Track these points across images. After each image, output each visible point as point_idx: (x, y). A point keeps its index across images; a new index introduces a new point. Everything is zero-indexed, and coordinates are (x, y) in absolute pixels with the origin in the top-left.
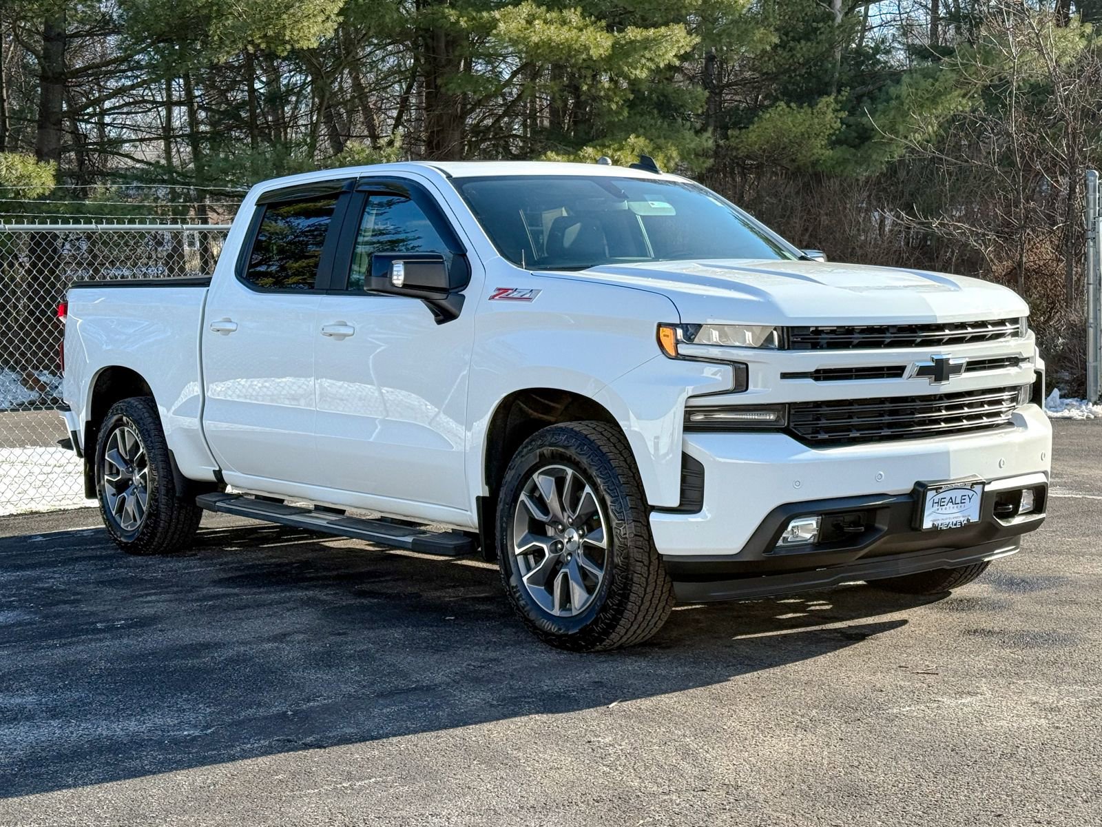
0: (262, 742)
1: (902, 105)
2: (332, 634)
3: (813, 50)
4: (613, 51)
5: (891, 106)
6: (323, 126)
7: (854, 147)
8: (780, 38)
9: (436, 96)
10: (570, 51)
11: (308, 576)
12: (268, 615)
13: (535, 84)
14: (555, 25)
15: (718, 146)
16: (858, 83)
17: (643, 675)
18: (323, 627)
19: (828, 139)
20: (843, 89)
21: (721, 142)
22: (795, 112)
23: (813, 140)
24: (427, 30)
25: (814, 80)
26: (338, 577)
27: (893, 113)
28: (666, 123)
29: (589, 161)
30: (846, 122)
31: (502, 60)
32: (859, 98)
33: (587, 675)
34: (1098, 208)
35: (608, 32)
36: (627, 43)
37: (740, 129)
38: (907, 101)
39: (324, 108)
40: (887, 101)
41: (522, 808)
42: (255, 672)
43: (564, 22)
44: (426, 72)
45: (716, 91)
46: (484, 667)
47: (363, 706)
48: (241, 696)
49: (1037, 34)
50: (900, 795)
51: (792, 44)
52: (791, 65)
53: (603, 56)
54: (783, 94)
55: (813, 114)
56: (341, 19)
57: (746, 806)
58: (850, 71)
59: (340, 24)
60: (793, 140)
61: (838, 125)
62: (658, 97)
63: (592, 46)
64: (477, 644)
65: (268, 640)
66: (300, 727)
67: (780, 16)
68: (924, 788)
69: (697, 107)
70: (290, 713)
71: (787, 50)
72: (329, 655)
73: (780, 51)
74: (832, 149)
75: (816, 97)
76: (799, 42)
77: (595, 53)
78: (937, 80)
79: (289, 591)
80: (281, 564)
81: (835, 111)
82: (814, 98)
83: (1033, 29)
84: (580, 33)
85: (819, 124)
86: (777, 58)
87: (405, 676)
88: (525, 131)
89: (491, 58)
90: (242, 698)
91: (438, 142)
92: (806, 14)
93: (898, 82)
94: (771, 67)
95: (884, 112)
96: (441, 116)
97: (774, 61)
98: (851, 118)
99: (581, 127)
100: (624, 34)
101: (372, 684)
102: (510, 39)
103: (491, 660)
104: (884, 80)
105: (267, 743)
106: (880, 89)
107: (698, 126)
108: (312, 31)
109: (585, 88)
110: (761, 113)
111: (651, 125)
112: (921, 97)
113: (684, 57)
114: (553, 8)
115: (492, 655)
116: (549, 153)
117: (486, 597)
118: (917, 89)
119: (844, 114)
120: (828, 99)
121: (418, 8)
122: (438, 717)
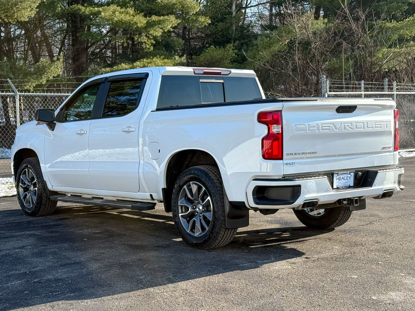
0: (18, 281)
1: (258, 48)
2: (41, 246)
3: (224, 26)
4: (147, 25)
5: (254, 48)
6: (30, 52)
7: (240, 63)
8: (211, 21)
9: (76, 41)
10: (130, 25)
11: (31, 226)
12: (16, 240)
13: (116, 36)
14: (124, 14)
15: (188, 62)
16: (242, 39)
17: (156, 256)
18: (38, 243)
19: (230, 60)
20: (236, 41)
21: (189, 61)
22: (218, 50)
23: (225, 60)
24: (72, 14)
25: (225, 37)
26: (42, 226)
27: (254, 51)
28: (168, 53)
29: (138, 67)
30: (237, 54)
31: (103, 27)
32: (242, 44)
33: (136, 257)
34: (325, 89)
35: (145, 17)
36: (152, 22)
37: (197, 55)
38: (260, 46)
39: (30, 45)
40: (253, 46)
41: (113, 299)
42: (13, 259)
43: (128, 13)
44: (72, 31)
45: (187, 40)
46: (98, 255)
47: (55, 269)
48: (9, 267)
49: (305, 24)
50: (240, 290)
51: (216, 23)
52: (216, 31)
53: (143, 27)
54: (213, 42)
55: (224, 50)
56: (38, 10)
57: (189, 295)
58: (238, 34)
59: (37, 12)
60: (217, 60)
61: (234, 55)
62: (165, 43)
63: (138, 23)
64: (96, 248)
65: (17, 248)
66: (32, 277)
67: (212, 12)
68: (248, 288)
69: (180, 47)
70: (28, 272)
71: (214, 25)
72: (41, 253)
73: (211, 26)
74: (232, 64)
75: (226, 44)
76: (219, 23)
77: (139, 25)
78: (271, 39)
79: (24, 232)
80: (20, 222)
81: (233, 50)
82: (225, 44)
83: (303, 22)
84: (134, 17)
85: (227, 54)
86: (210, 29)
87: (70, 259)
88: (112, 55)
89: (98, 26)
90: (9, 268)
91: (77, 59)
92: (221, 12)
93: (256, 39)
94: (208, 32)
95: (251, 50)
96: (78, 48)
97: (210, 30)
98: (239, 52)
99: (135, 54)
100: (151, 18)
101: (58, 262)
102: (106, 19)
103: (101, 253)
104: (251, 38)
105: (20, 282)
106: (250, 41)
107: (181, 54)
108: (26, 14)
109: (136, 39)
110: (205, 50)
111: (162, 54)
112: (265, 45)
113: (175, 28)
114: (123, 7)
115: (101, 251)
116: (122, 64)
117: (99, 232)
118: (263, 42)
119: (236, 51)
120: (230, 45)
121: (69, 6)
122: (82, 272)
